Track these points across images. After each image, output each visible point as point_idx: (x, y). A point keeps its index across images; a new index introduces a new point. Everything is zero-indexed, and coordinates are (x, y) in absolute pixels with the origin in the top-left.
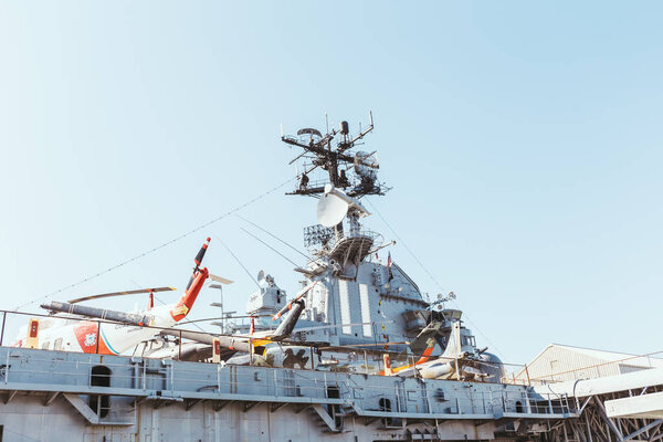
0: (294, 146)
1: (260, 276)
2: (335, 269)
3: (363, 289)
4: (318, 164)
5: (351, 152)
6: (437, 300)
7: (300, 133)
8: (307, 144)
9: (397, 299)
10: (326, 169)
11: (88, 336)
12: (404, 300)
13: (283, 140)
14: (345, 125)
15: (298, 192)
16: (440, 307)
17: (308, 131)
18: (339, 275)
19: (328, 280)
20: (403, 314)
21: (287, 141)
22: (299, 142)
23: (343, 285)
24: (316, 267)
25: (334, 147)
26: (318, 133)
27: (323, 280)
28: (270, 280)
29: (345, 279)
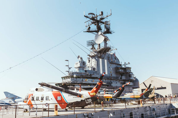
0: (87, 18)
1: (78, 57)
2: (99, 55)
3: (106, 61)
4: (93, 23)
5: (104, 21)
6: (124, 64)
7: (89, 14)
8: (91, 18)
9: (114, 64)
10: (95, 25)
11: (58, 97)
12: (116, 64)
13: (85, 16)
14: (102, 13)
15: (87, 32)
16: (125, 66)
17: (92, 14)
18: (100, 57)
19: (97, 58)
20: (115, 68)
21: (86, 17)
22: (89, 17)
23: (101, 60)
24: (93, 55)
25: (98, 19)
26: (94, 14)
27: (95, 58)
28: (81, 58)
29: (101, 58)
